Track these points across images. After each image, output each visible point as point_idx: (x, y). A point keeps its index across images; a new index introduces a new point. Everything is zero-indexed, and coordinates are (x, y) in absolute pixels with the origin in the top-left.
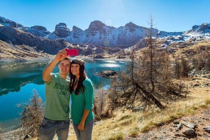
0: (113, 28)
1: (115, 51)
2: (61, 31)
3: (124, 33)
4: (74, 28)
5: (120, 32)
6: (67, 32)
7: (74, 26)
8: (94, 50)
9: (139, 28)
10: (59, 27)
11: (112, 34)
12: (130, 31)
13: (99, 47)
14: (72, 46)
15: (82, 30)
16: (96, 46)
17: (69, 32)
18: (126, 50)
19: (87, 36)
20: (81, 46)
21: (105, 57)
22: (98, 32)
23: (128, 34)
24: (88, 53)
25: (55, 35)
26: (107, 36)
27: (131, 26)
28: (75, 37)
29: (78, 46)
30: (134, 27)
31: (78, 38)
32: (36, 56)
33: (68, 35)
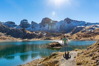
0: (56, 21)
1: (59, 35)
2: (24, 24)
3: (64, 24)
4: (32, 22)
5: (61, 24)
6: (28, 25)
7: (32, 21)
8: (44, 35)
9: (73, 21)
10: (23, 22)
11: (56, 25)
12: (67, 23)
13: (48, 33)
14: (30, 33)
15: (37, 24)
16: (46, 33)
17: (29, 25)
18: (65, 34)
19: (40, 27)
20: (36, 32)
21: (52, 39)
22: (47, 24)
23: (66, 25)
24: (40, 37)
25: (20, 27)
26: (53, 27)
27: (68, 20)
28: (32, 28)
29: (34, 32)
30: (70, 21)
31: (35, 28)
32: (4, 39)
33: (28, 27)
